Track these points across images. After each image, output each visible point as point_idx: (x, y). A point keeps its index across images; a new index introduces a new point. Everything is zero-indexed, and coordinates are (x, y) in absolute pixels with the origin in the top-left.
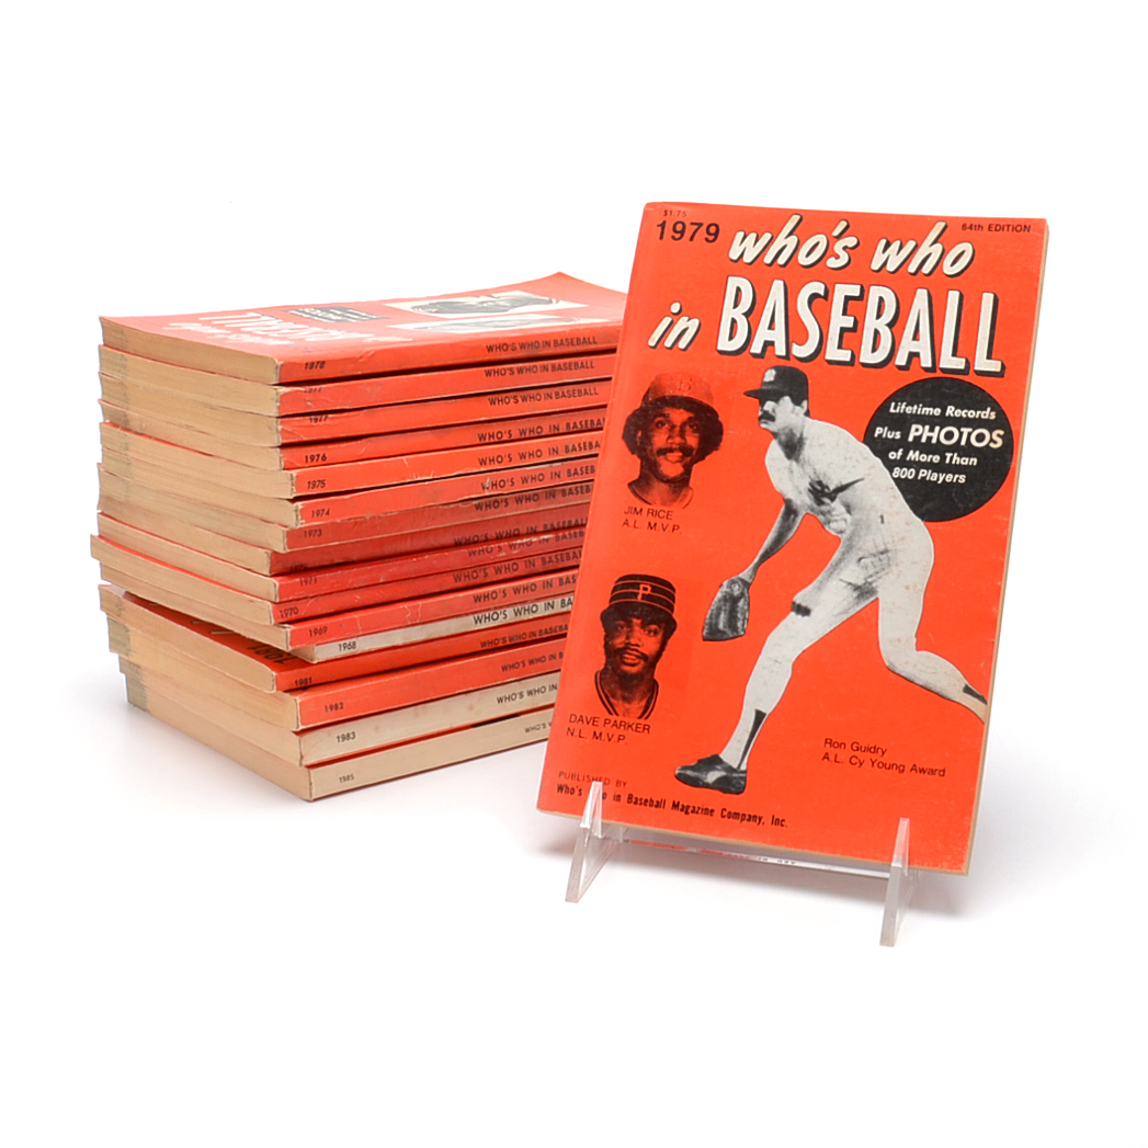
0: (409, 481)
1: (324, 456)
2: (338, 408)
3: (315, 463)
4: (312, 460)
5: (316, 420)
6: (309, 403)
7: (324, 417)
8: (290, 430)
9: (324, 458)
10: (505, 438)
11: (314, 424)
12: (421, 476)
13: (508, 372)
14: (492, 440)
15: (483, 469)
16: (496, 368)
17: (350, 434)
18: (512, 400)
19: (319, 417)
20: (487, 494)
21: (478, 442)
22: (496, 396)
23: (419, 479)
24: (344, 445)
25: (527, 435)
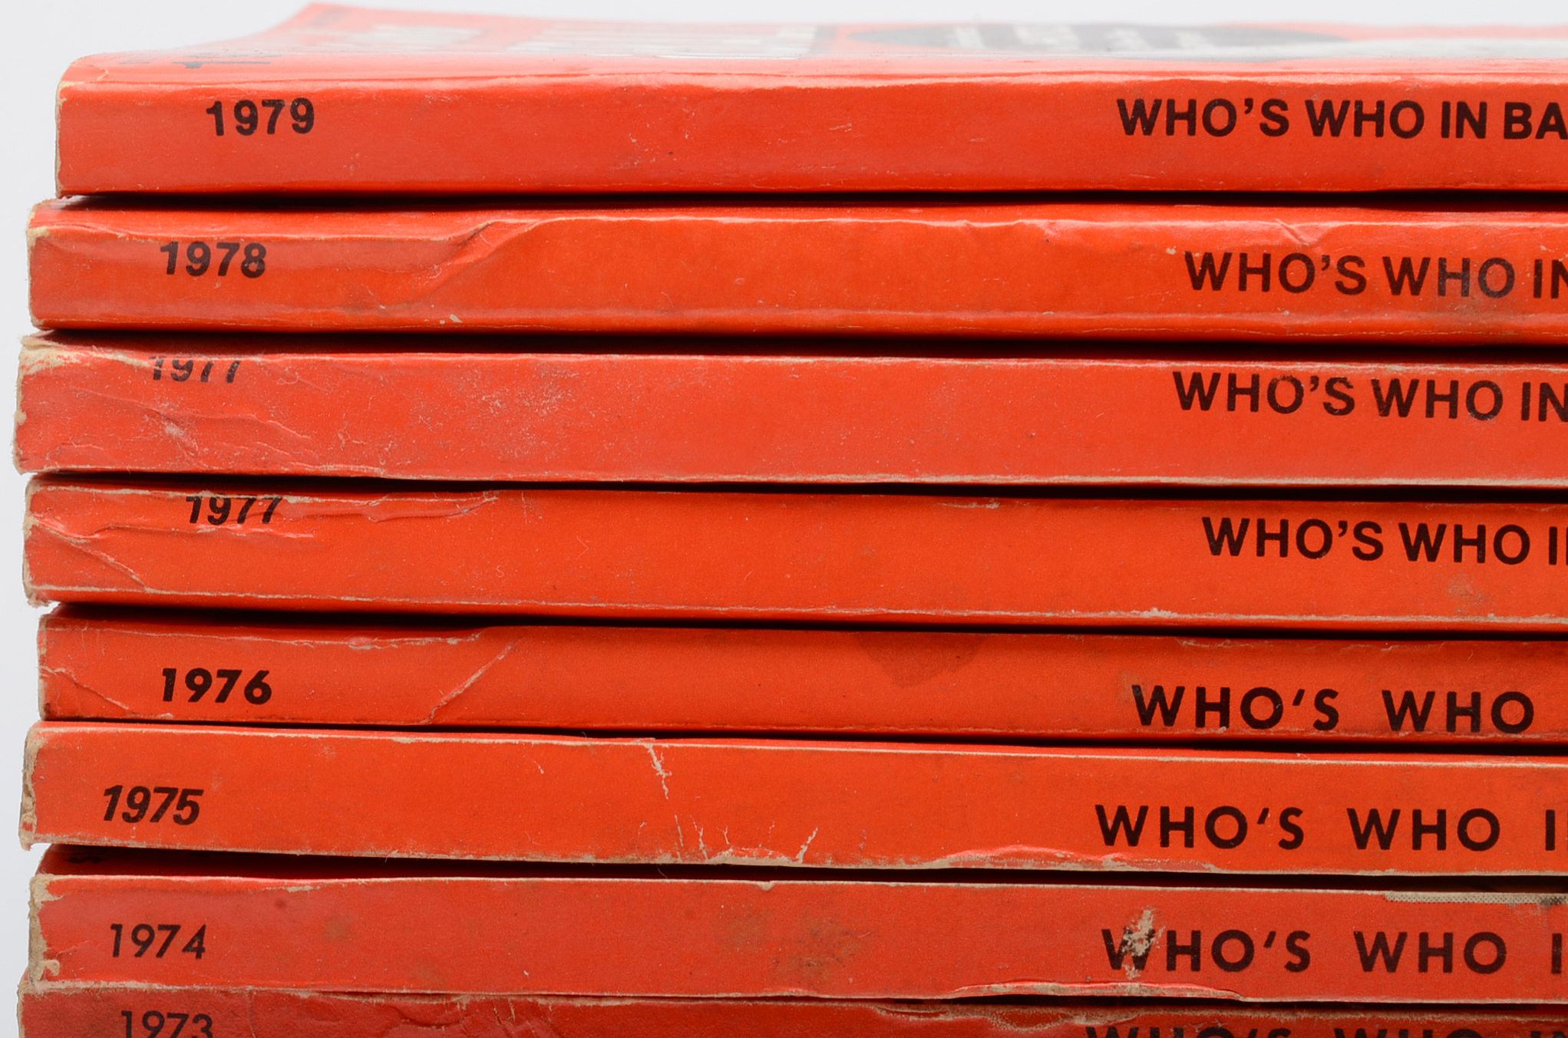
0: (666, 859)
1: (258, 680)
2: (330, 468)
3: (208, 705)
4: (199, 692)
5: (221, 514)
6: (172, 430)
7: (262, 500)
8: (76, 539)
9: (259, 689)
10: (1298, 722)
11: (204, 527)
12: (741, 843)
13: (1315, 399)
14: (1213, 727)
15: (1110, 862)
16: (1245, 368)
17: (394, 600)
18: (1344, 544)
19: (238, 500)
20: (1133, 988)
21: (1133, 726)
22: (1253, 512)
23: (727, 857)
24: (360, 644)
25: (1435, 727)
